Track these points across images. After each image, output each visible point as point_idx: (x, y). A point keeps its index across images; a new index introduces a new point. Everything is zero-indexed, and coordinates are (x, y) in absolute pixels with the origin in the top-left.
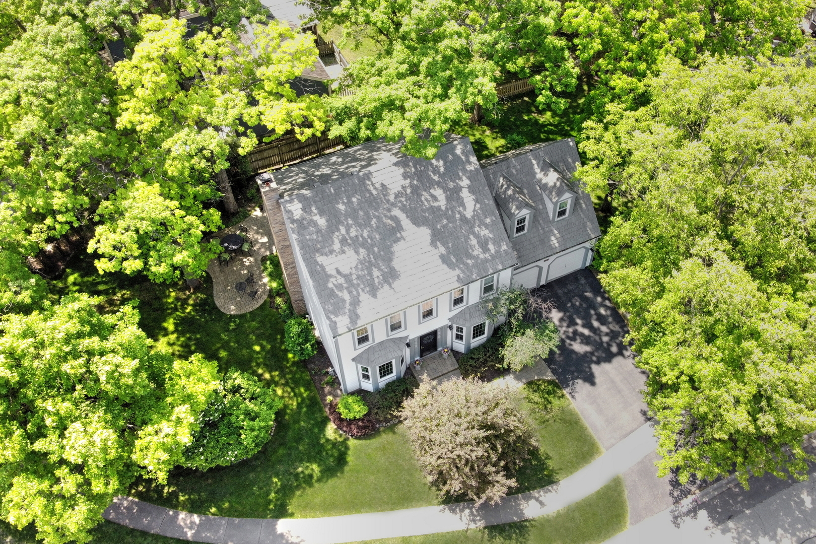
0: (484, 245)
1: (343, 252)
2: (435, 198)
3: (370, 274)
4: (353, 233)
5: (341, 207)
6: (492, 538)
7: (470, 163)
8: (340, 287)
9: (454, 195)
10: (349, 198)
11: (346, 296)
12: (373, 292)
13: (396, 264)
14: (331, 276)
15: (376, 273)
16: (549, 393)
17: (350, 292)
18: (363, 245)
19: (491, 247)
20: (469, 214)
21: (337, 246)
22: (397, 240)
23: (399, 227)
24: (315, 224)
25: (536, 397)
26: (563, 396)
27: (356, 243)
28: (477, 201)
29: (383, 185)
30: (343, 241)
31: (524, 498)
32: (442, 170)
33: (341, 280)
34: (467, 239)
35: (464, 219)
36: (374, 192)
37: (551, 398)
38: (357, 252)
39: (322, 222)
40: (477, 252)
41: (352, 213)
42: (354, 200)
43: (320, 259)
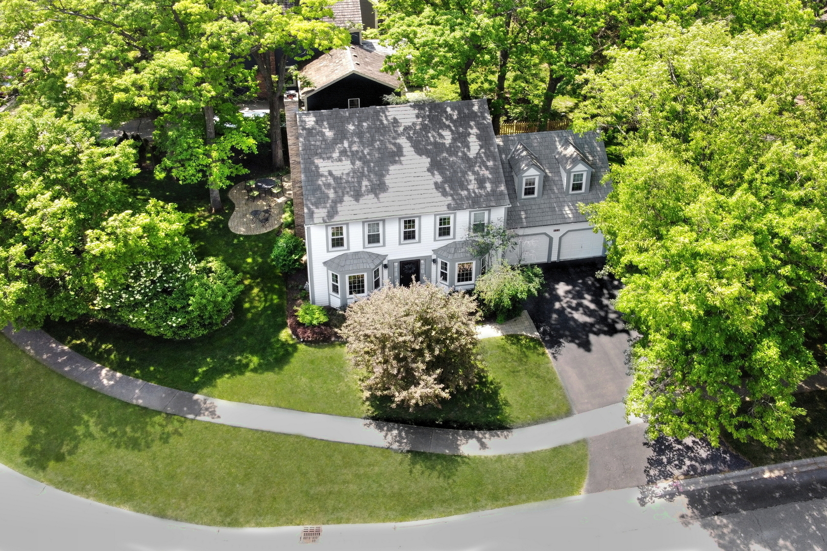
0: (481, 182)
1: (340, 160)
2: (441, 136)
3: (360, 183)
4: (355, 148)
5: (351, 127)
6: (414, 463)
7: (484, 118)
8: (328, 186)
9: (461, 138)
10: (360, 121)
11: (331, 194)
12: (357, 196)
13: (388, 180)
14: (322, 176)
15: (365, 183)
16: (528, 348)
17: (336, 192)
18: (360, 159)
19: (488, 186)
20: (472, 154)
21: (336, 155)
22: (395, 162)
23: (399, 151)
24: (323, 134)
25: (513, 349)
26: (544, 354)
27: (354, 156)
28: (481, 147)
29: (395, 119)
30: (343, 153)
31: (464, 436)
32: (455, 117)
33: (331, 180)
34: (464, 173)
35: (465, 158)
36: (385, 122)
37: (528, 353)
38: (353, 163)
39: (329, 134)
40: (473, 186)
41: (360, 134)
42: (365, 124)
43: (318, 162)
